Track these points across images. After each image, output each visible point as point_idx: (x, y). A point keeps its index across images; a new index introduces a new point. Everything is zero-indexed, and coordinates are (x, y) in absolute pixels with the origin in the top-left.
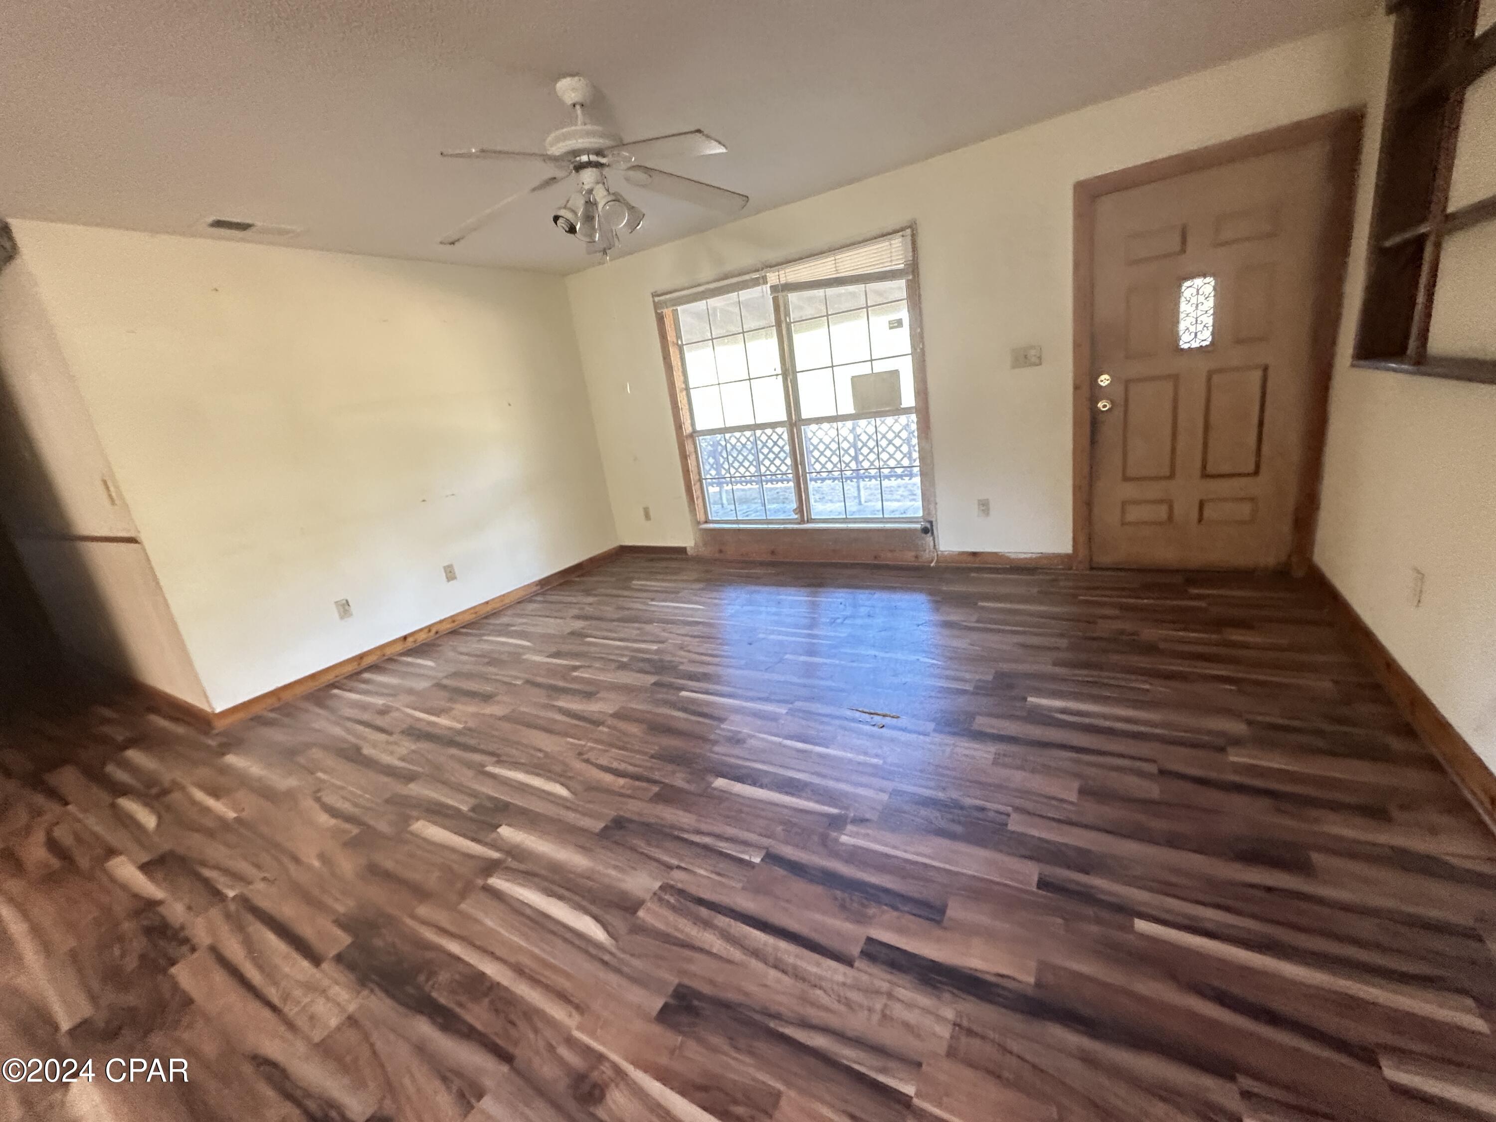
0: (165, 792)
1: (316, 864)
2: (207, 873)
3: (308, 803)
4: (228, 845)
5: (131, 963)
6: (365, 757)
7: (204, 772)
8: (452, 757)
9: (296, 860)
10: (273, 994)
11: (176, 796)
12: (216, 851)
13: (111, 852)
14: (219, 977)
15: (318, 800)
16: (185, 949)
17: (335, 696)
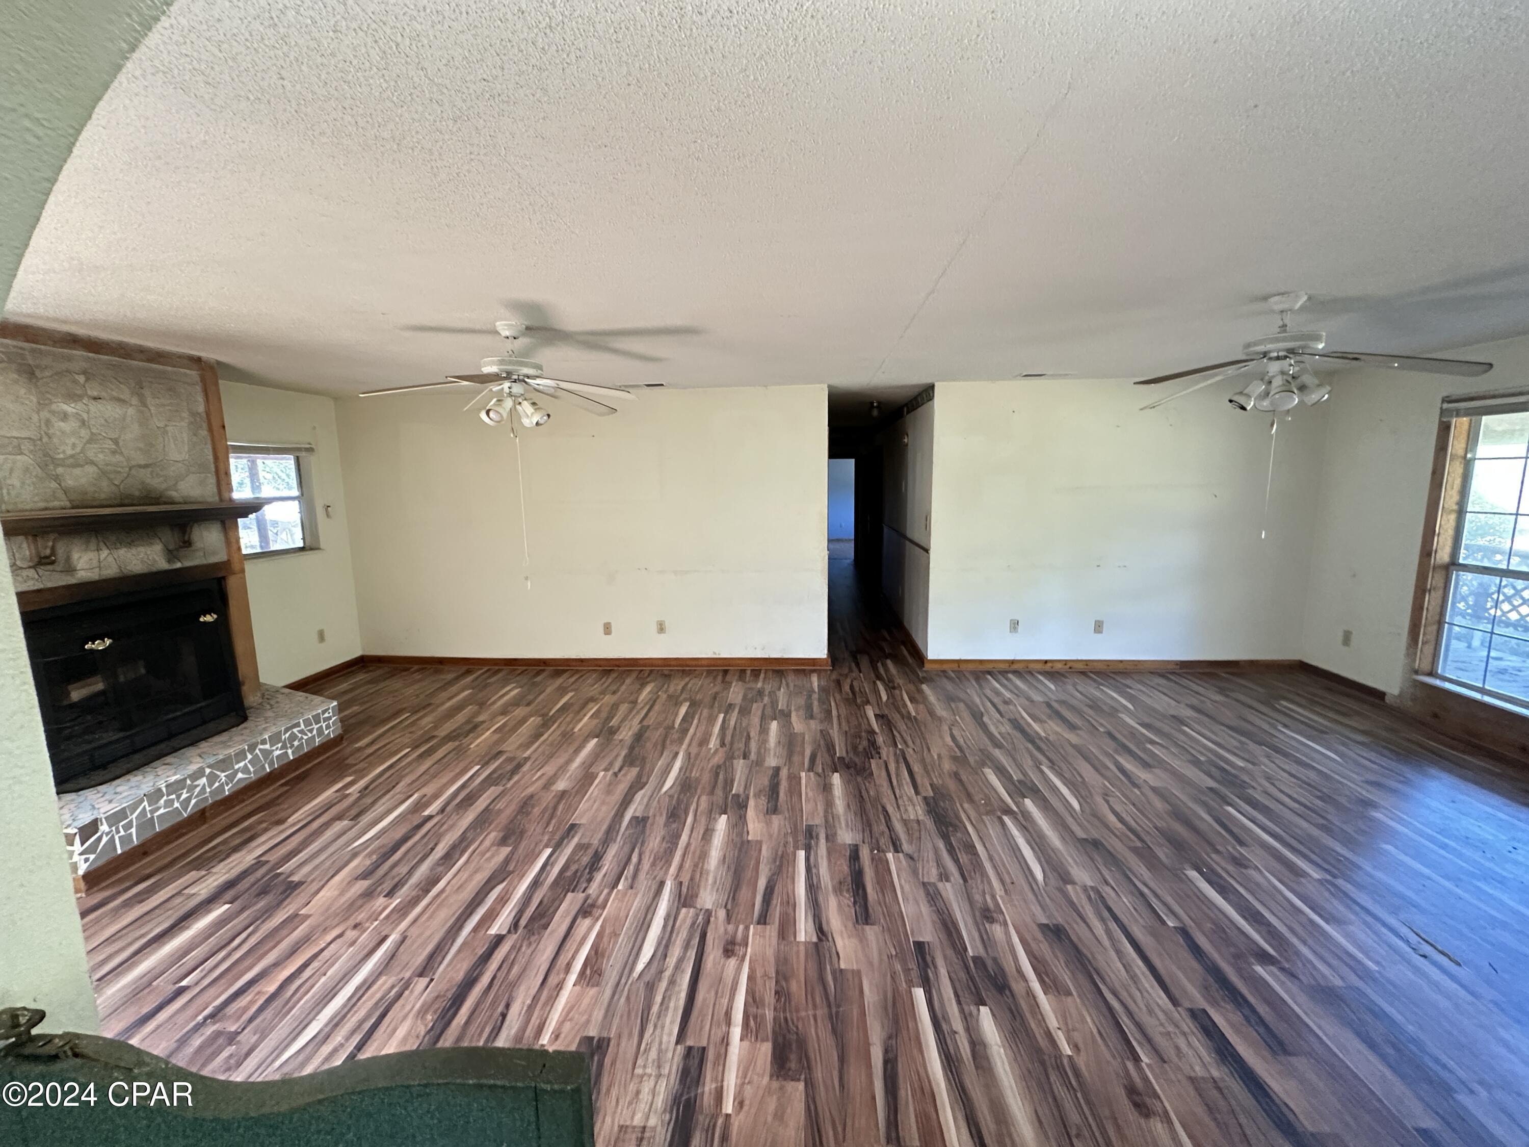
0: (894, 688)
1: (936, 757)
2: (895, 733)
3: (945, 728)
4: (906, 724)
5: (861, 748)
6: (983, 722)
7: (911, 687)
8: (1027, 749)
9: (929, 750)
10: (897, 792)
11: (897, 692)
12: (902, 726)
13: (868, 702)
14: (884, 773)
15: (950, 729)
16: (877, 756)
17: (987, 679)
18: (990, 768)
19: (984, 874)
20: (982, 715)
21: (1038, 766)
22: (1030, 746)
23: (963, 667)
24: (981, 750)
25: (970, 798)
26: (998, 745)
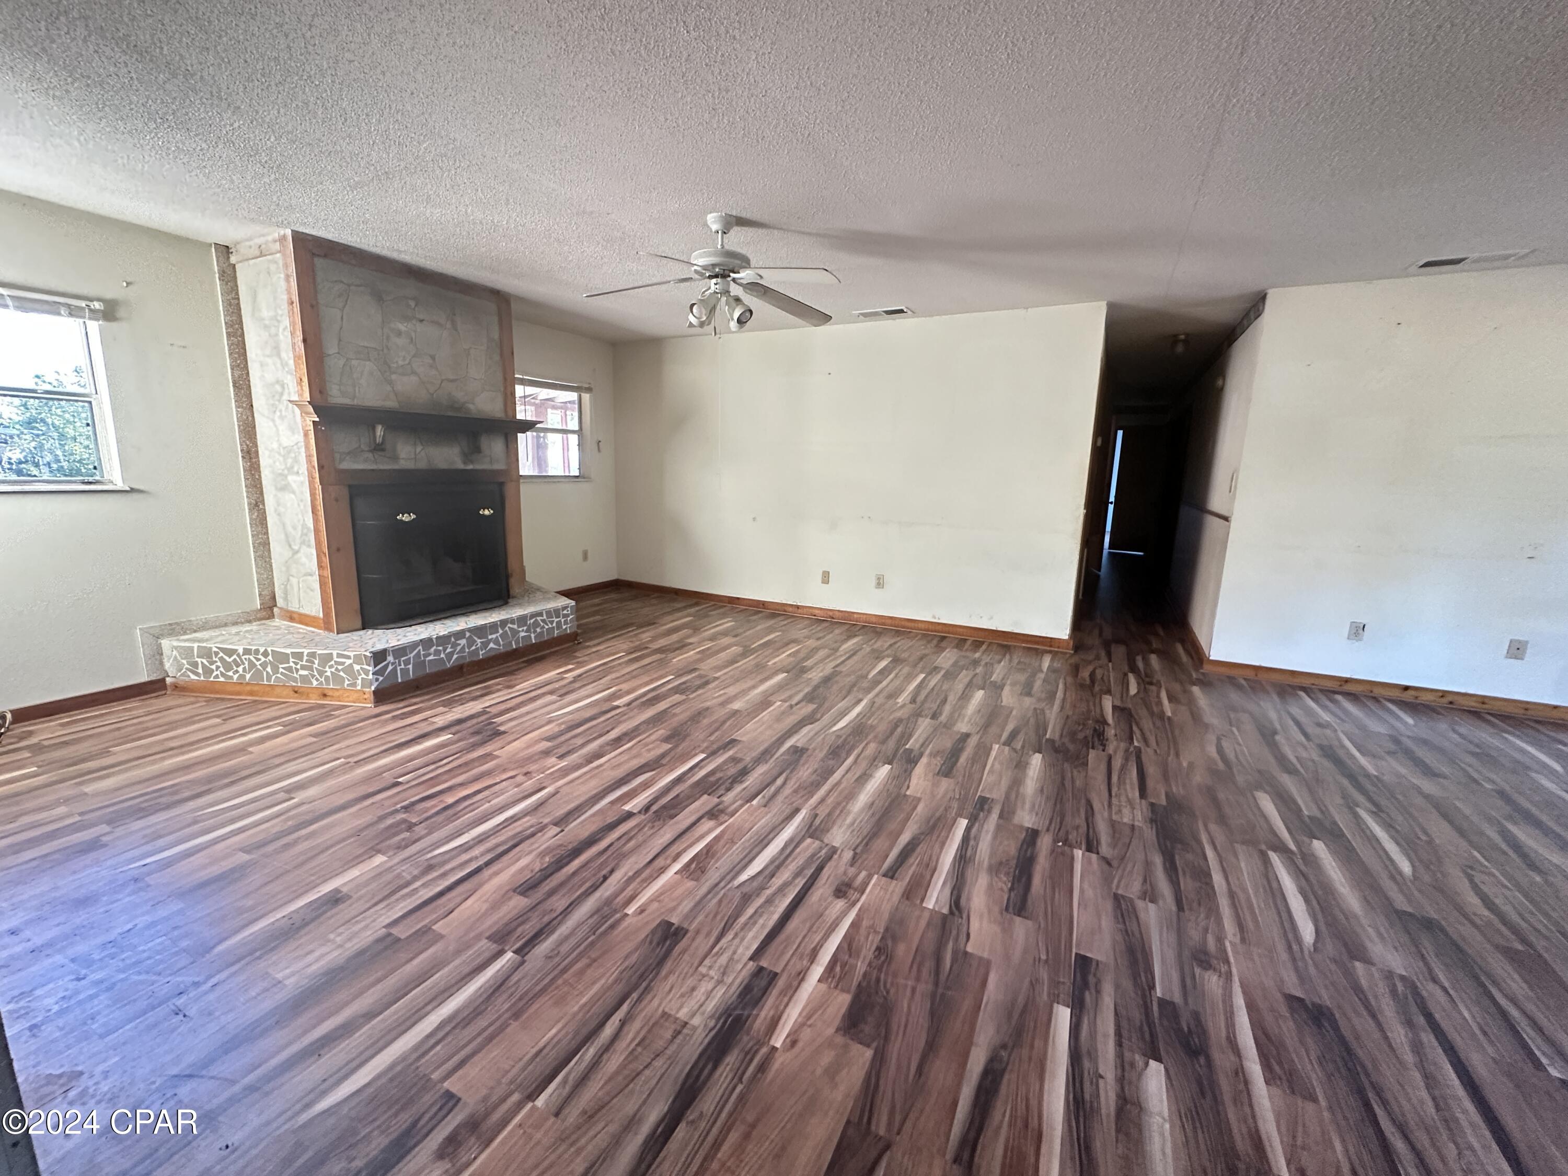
0: (1151, 683)
1: (1185, 764)
2: (1135, 728)
3: (1211, 738)
4: (1154, 724)
5: (1080, 736)
6: (1274, 740)
7: (1177, 687)
8: (1339, 784)
9: (1177, 755)
10: (1114, 790)
11: (1153, 688)
12: (1147, 724)
13: (1109, 692)
14: (1103, 767)
15: (1219, 740)
16: (1101, 748)
18: (1266, 792)
19: (1213, 911)
20: (1275, 732)
21: (1351, 806)
22: (1345, 782)
23: (1262, 676)
24: (1259, 771)
25: (1222, 820)
26: (1290, 770)
